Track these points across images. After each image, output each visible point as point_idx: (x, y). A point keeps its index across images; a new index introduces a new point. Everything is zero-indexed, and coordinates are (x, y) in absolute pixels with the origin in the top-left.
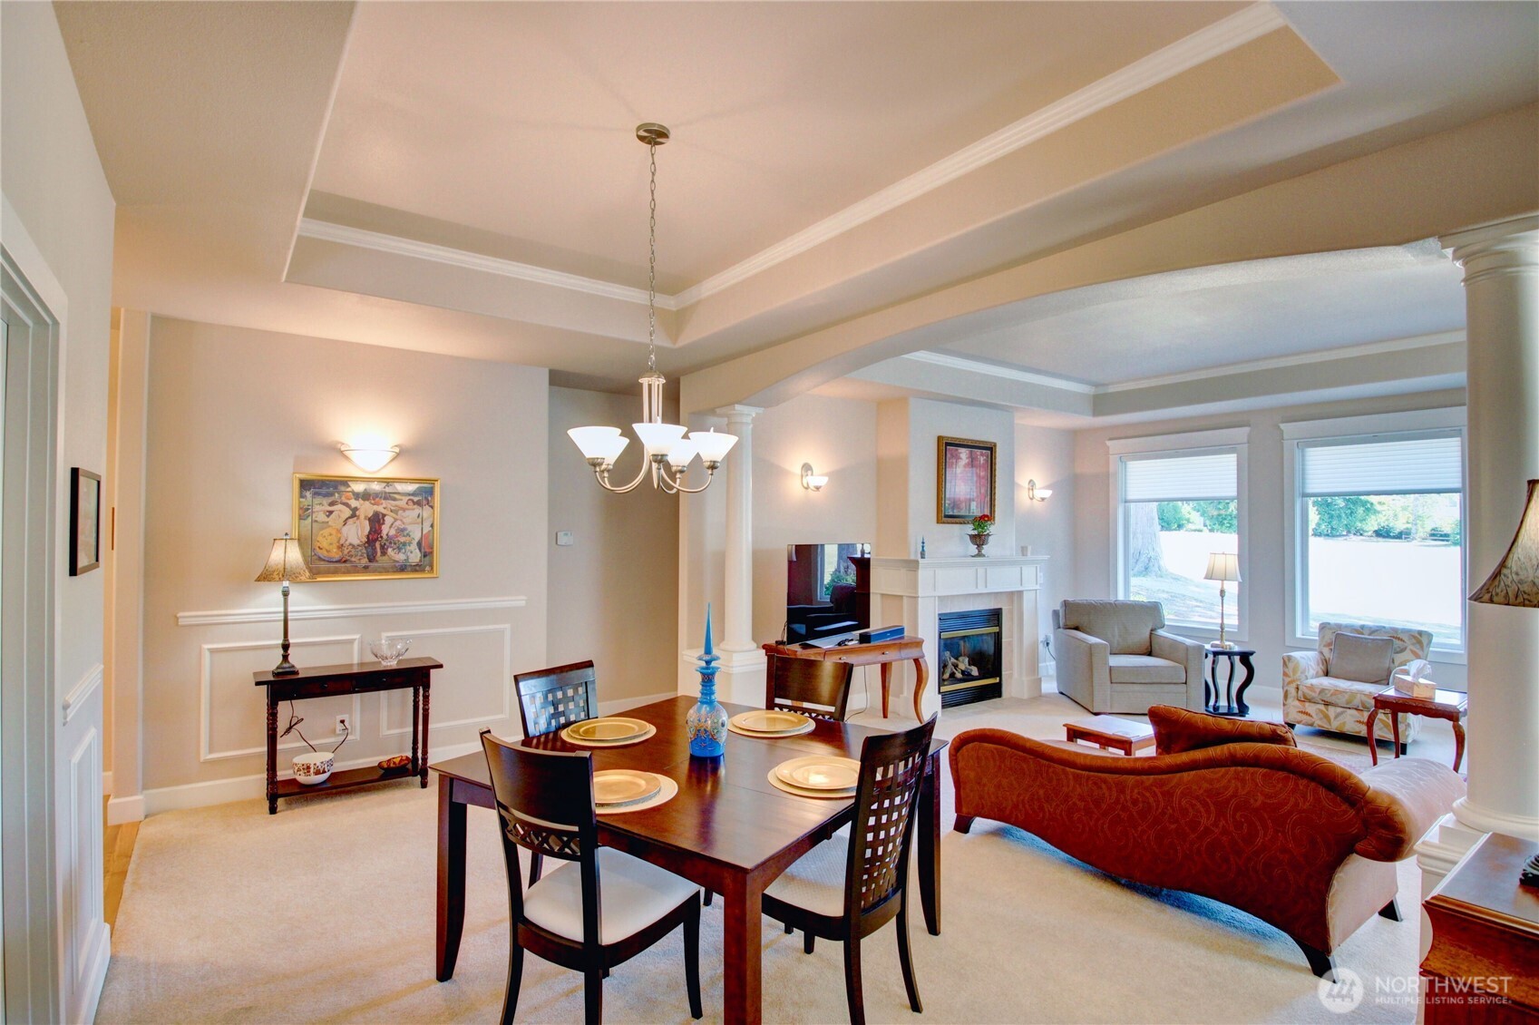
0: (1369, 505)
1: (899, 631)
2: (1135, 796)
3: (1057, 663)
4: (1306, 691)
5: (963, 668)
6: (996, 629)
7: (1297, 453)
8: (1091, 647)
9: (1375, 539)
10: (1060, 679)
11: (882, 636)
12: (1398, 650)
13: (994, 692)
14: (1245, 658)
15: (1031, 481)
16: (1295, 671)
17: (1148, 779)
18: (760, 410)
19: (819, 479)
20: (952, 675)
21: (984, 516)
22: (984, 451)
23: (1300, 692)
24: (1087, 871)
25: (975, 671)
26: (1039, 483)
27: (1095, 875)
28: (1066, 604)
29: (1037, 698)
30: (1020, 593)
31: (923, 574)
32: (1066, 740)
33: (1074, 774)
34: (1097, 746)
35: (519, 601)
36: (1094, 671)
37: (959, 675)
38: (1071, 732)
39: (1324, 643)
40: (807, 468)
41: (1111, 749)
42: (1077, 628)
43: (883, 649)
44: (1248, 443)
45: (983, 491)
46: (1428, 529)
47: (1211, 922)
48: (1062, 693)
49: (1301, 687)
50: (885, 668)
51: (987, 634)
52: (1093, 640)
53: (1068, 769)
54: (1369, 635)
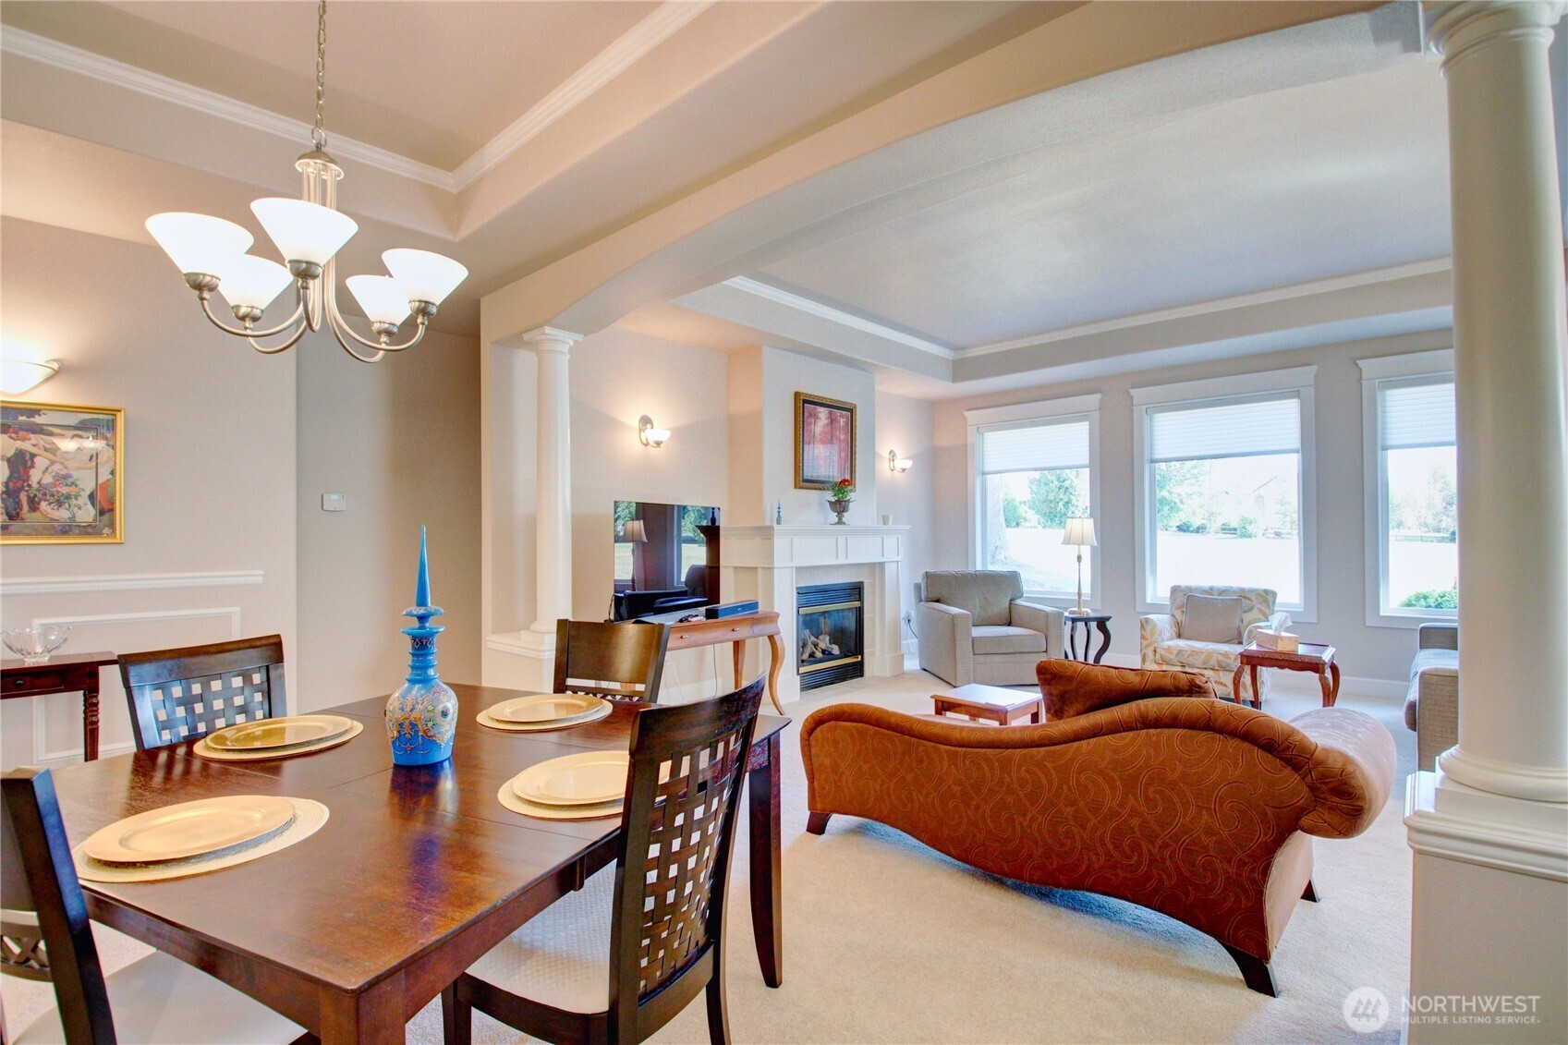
0: (1173, 504)
1: (754, 606)
2: (1023, 773)
3: (920, 642)
4: (1163, 653)
5: (824, 647)
6: (857, 604)
7: (1146, 418)
8: (954, 617)
9: (1178, 533)
10: (922, 656)
11: (733, 610)
12: (1246, 609)
13: (856, 671)
14: (1102, 624)
15: (891, 452)
16: (1152, 633)
17: (1040, 752)
18: (580, 337)
19: (660, 432)
20: (812, 655)
21: (845, 481)
22: (844, 412)
23: (1158, 655)
24: (964, 870)
25: (836, 650)
26: (899, 453)
27: (973, 875)
28: (927, 575)
29: (900, 676)
30: (882, 565)
31: (780, 543)
32: (934, 713)
33: (947, 751)
34: (967, 717)
35: (254, 576)
36: (958, 643)
37: (819, 655)
38: (940, 704)
39: (1175, 605)
40: (646, 421)
41: (981, 720)
42: (938, 601)
43: (732, 625)
44: (1100, 409)
45: (843, 455)
46: (1219, 524)
47: (1115, 926)
48: (925, 670)
49: (1158, 650)
50: (737, 646)
51: (850, 609)
52: (955, 610)
53: (941, 746)
54: (1219, 595)
